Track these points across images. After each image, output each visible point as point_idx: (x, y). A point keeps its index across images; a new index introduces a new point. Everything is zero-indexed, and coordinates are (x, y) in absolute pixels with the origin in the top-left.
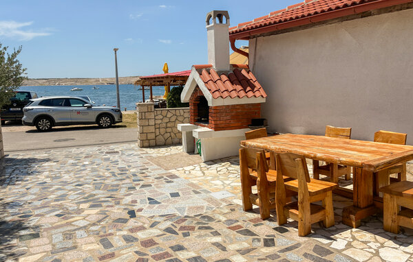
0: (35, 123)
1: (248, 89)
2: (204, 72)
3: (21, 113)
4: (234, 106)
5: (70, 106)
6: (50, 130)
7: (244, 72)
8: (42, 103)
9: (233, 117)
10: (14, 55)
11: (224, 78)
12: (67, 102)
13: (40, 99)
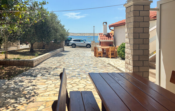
0: (72, 46)
1: (109, 38)
2: (101, 34)
3: (69, 43)
4: (106, 42)
5: (80, 42)
6: (75, 47)
7: (110, 35)
8: (74, 41)
9: (106, 44)
10: (68, 31)
11: (105, 36)
12: (79, 41)
13: (74, 40)
